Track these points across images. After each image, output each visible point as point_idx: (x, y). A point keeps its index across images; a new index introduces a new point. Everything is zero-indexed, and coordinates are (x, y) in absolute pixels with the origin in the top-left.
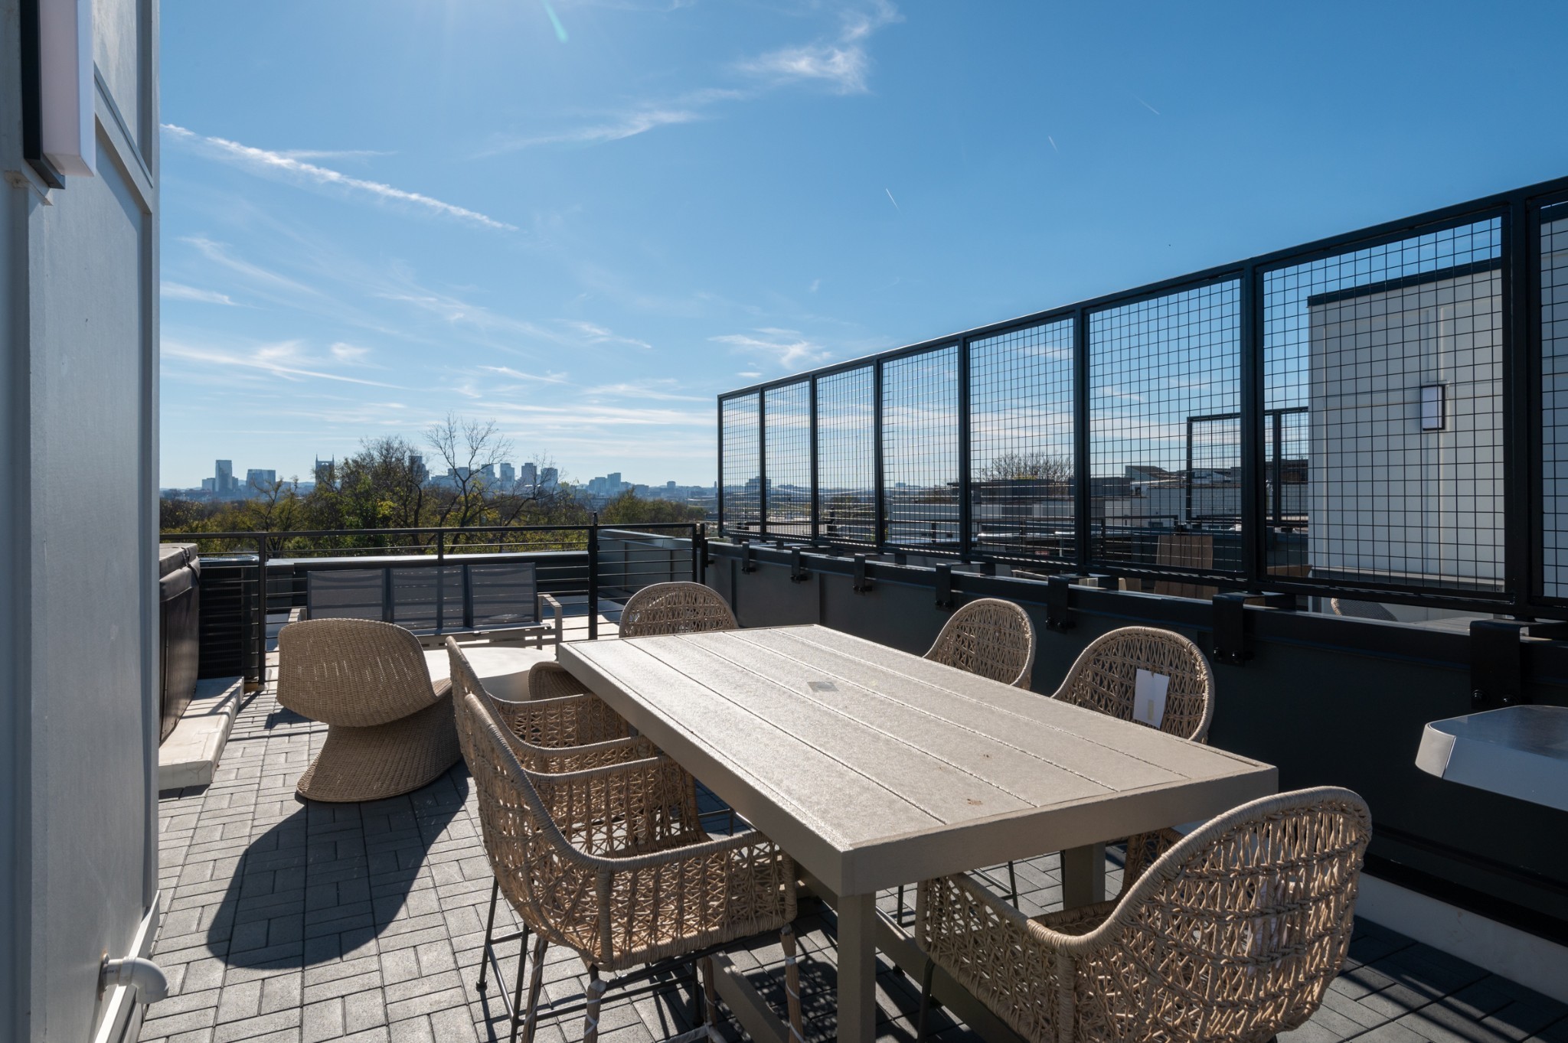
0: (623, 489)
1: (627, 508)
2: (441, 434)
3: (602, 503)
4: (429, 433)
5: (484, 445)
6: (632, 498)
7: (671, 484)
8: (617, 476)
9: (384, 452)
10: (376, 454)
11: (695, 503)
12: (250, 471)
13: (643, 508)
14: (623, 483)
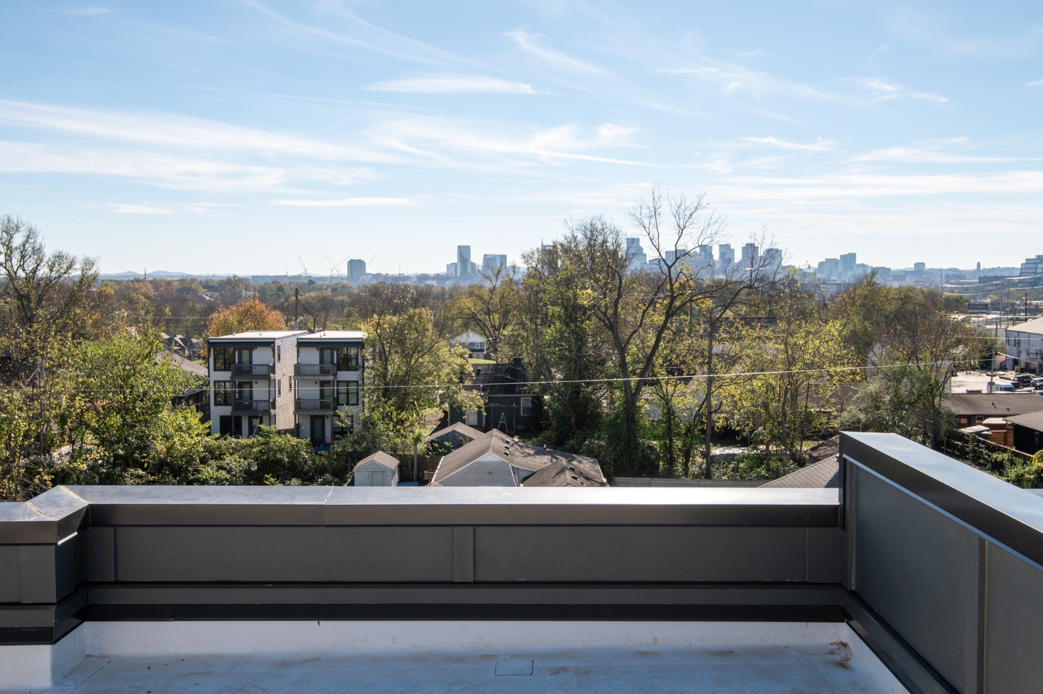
0: (860, 272)
1: (866, 297)
2: (645, 212)
3: (833, 289)
4: (632, 211)
5: (693, 223)
6: (871, 284)
7: (920, 266)
8: (852, 256)
9: (589, 234)
10: (580, 236)
11: (952, 291)
12: (485, 255)
13: (886, 296)
14: (859, 266)
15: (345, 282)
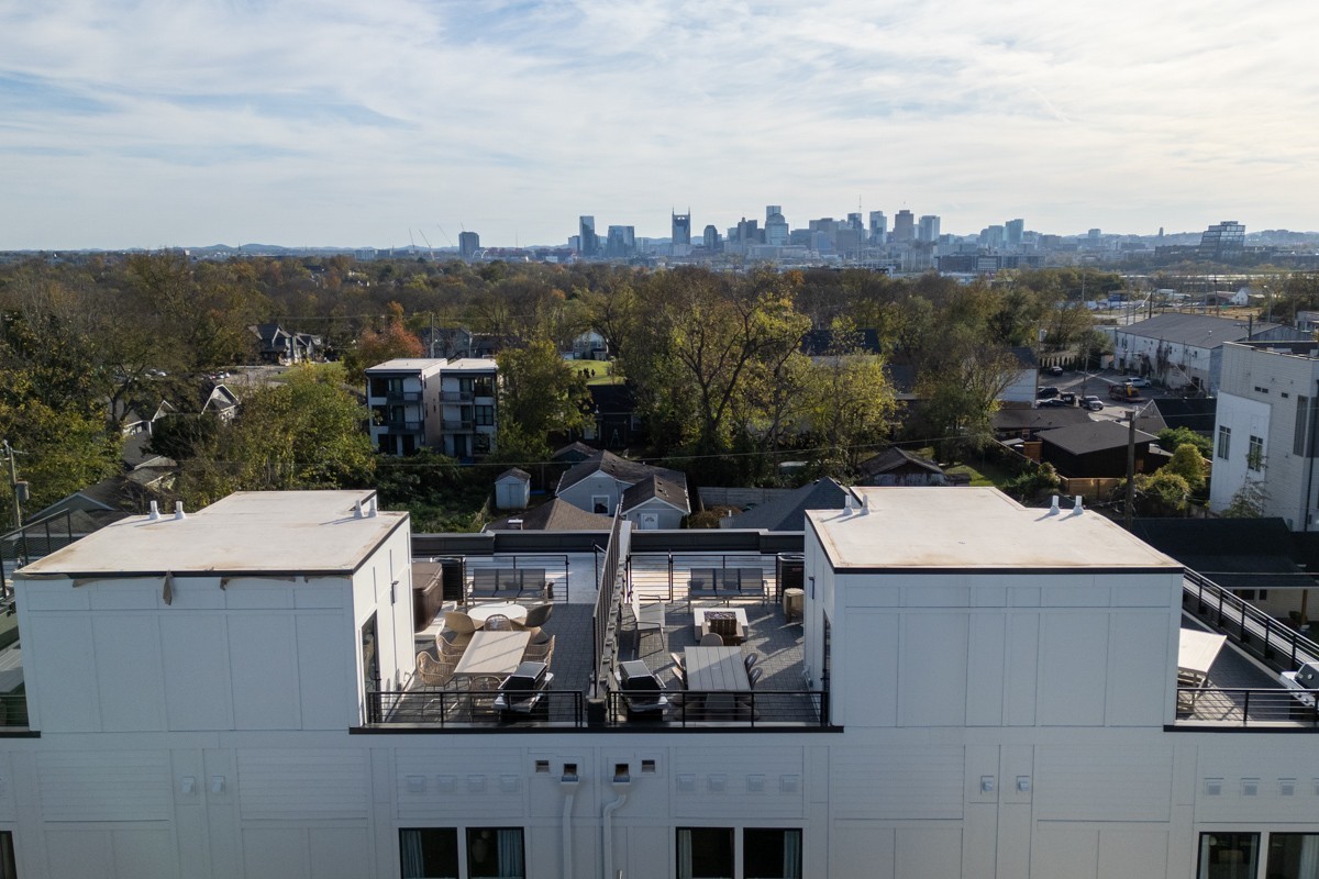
7: (1094, 233)
12: (610, 227)
15: (458, 258)
